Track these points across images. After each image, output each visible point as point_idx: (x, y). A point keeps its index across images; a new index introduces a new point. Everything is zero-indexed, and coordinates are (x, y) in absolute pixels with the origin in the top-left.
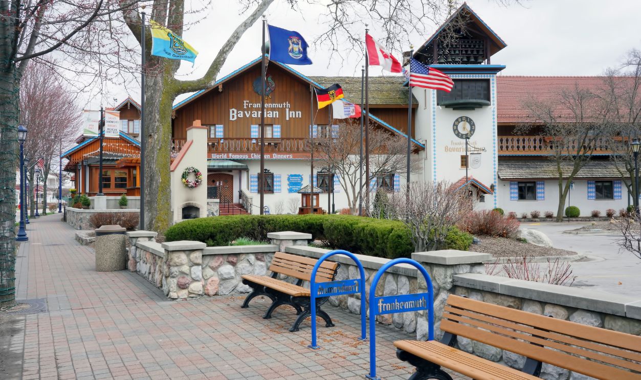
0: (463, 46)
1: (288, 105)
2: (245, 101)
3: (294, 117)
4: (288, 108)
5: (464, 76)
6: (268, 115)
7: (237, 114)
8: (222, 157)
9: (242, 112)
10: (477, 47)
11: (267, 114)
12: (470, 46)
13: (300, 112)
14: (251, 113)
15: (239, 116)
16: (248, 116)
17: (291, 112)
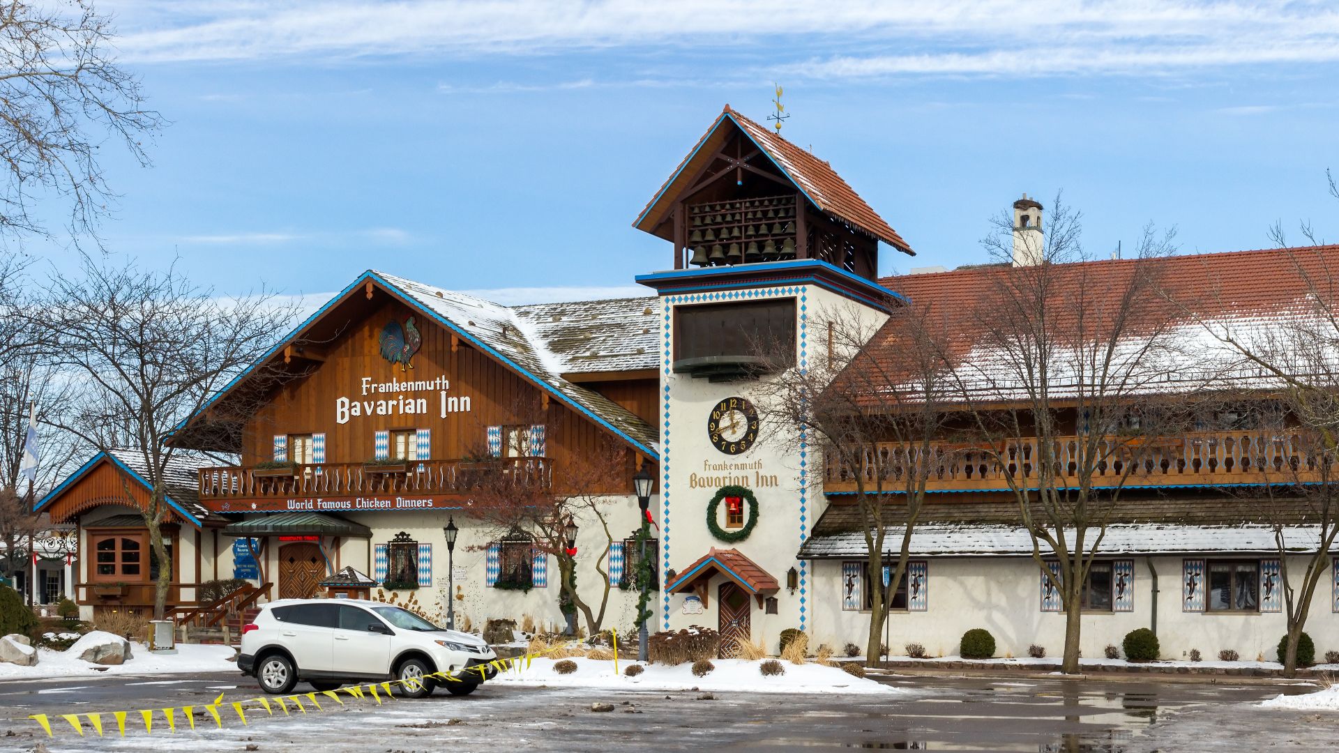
0: (750, 216)
1: (444, 382)
2: (364, 380)
3: (456, 410)
4: (445, 390)
5: (743, 294)
6: (407, 408)
7: (350, 409)
8: (304, 506)
9: (358, 404)
10: (782, 214)
11: (405, 405)
12: (765, 213)
13: (468, 399)
14: (376, 406)
15: (353, 413)
16: (369, 412)
17: (450, 400)
